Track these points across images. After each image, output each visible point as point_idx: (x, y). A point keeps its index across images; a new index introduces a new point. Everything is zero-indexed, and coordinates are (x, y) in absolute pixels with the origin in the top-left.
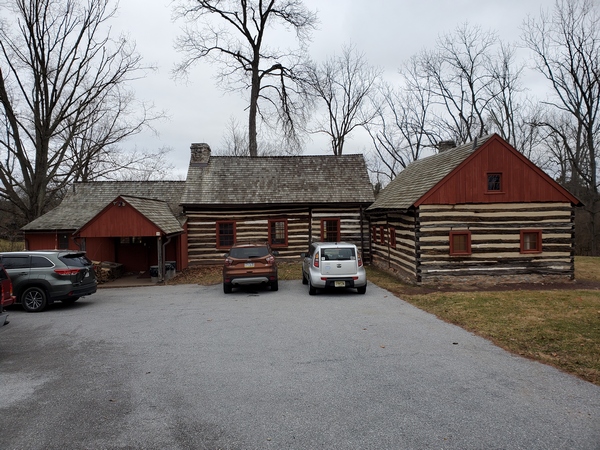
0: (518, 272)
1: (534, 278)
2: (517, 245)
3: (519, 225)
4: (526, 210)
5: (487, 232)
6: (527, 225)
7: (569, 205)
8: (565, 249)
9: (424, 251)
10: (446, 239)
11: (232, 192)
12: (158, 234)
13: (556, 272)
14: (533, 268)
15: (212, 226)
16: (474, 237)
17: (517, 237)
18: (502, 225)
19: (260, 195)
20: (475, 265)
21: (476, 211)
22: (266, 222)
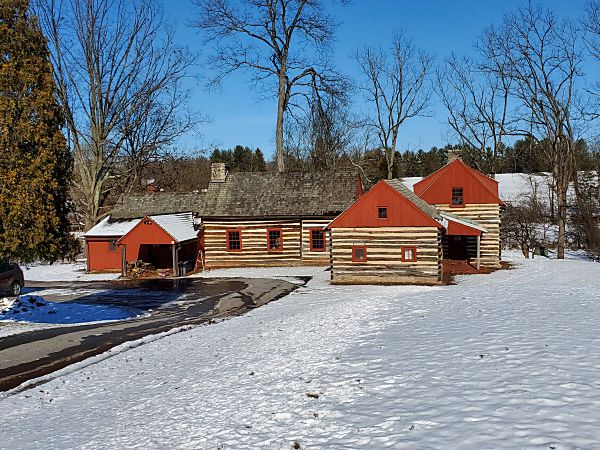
0: (400, 275)
1: (412, 279)
2: (400, 256)
3: (400, 242)
4: (406, 232)
5: (378, 247)
6: (406, 242)
7: (436, 229)
8: (434, 260)
9: (335, 259)
10: (351, 250)
11: (240, 206)
12: (173, 243)
13: (427, 275)
14: (412, 273)
15: (224, 233)
16: (369, 250)
17: (400, 250)
18: (388, 242)
19: (261, 209)
20: (370, 269)
21: (370, 232)
22: (265, 230)
